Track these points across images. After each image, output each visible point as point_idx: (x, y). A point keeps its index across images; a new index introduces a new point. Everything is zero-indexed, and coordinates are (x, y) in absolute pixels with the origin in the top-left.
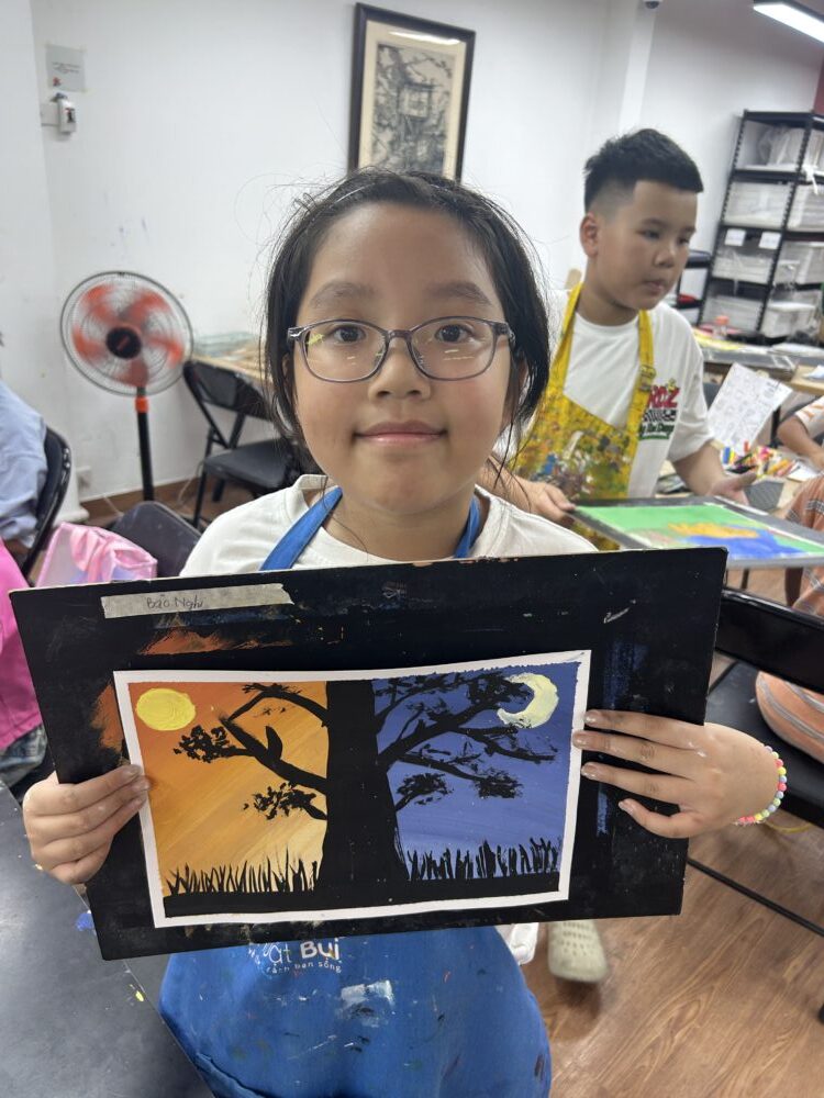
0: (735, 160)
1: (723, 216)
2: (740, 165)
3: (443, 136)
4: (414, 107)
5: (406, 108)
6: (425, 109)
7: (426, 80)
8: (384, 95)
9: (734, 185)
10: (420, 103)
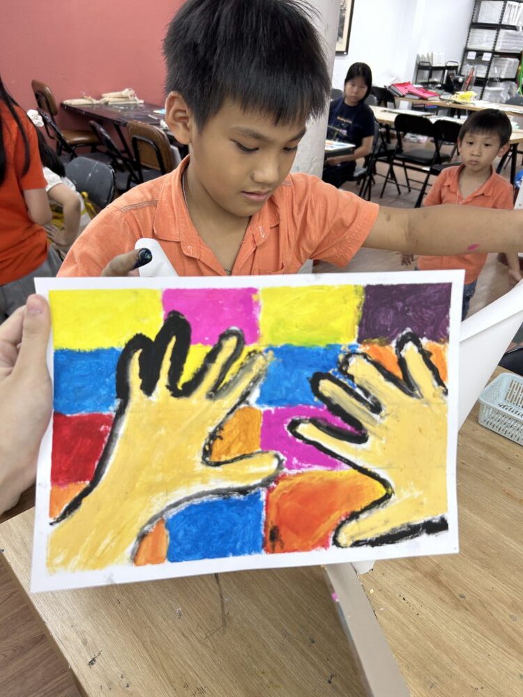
0: (472, 18)
1: (466, 45)
2: (474, 21)
9: (472, 30)
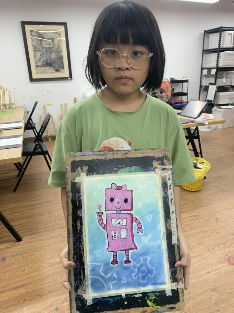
0: (203, 47)
1: (202, 65)
2: (205, 49)
3: (61, 51)
4: (48, 45)
5: (44, 45)
6: (52, 45)
7: (50, 37)
8: (36, 43)
9: (205, 55)
10: (49, 43)
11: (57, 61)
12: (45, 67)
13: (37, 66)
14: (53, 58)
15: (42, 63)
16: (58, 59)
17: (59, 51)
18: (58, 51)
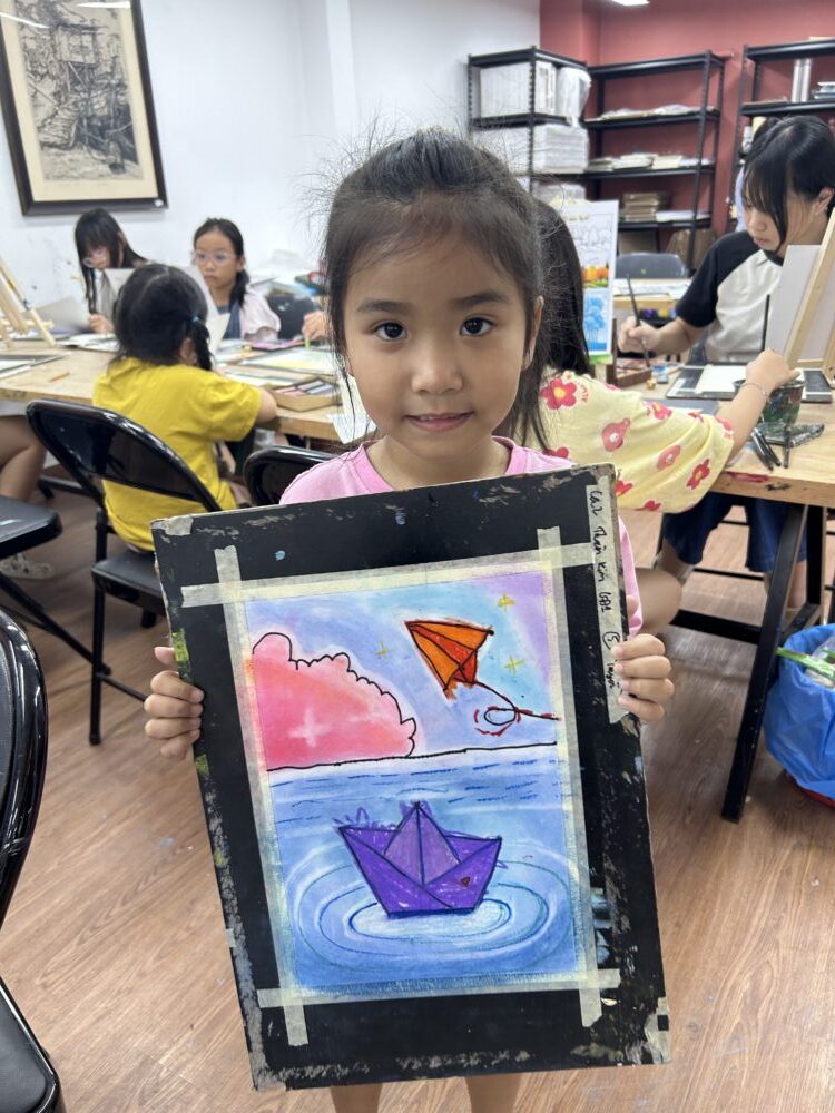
0: (470, 109)
4: (78, 53)
5: (66, 55)
6: (92, 55)
7: (85, 21)
8: (34, 38)
10: (82, 47)
11: (112, 125)
12: (76, 149)
13: (44, 145)
14: (99, 113)
15: (61, 134)
16: (116, 118)
17: (118, 85)
18: (114, 82)
